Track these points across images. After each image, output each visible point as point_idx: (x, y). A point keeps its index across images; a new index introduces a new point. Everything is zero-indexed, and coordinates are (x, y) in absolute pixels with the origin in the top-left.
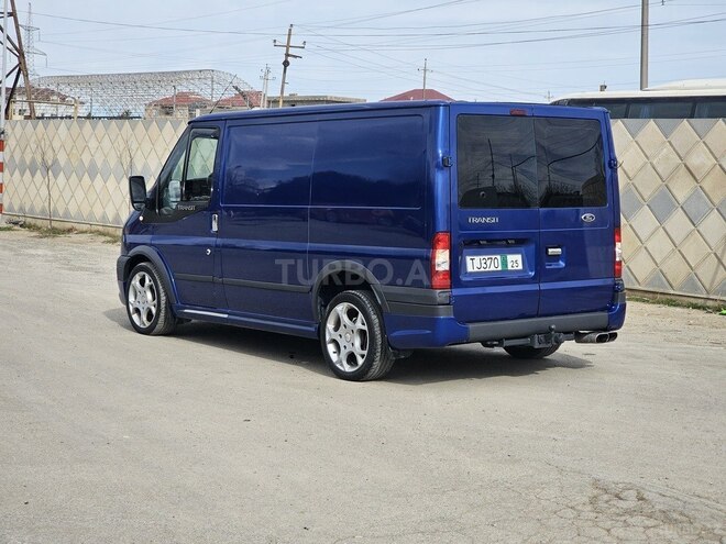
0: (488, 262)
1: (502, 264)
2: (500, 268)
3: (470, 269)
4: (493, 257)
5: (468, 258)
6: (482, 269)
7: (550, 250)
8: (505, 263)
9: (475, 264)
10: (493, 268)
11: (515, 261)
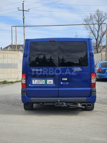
0: (40, 82)
1: (45, 82)
2: (44, 83)
3: (33, 83)
4: (42, 80)
5: (33, 80)
6: (37, 83)
7: (63, 79)
8: (46, 82)
9: (35, 82)
10: (41, 83)
11: (50, 82)
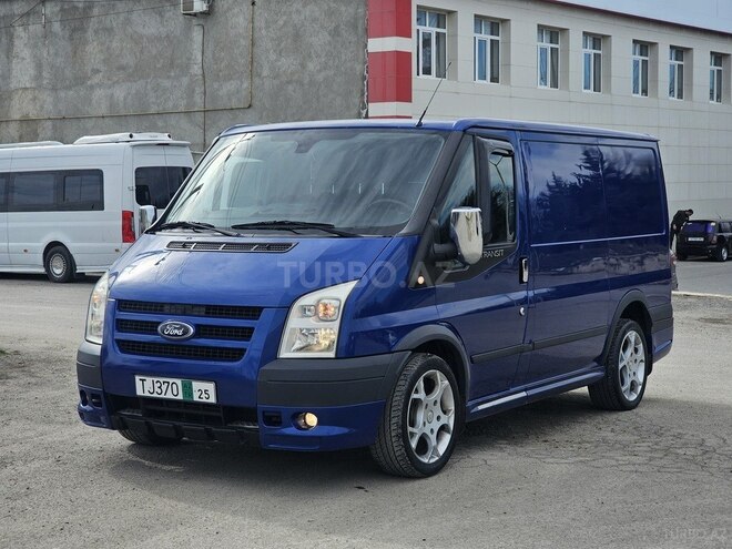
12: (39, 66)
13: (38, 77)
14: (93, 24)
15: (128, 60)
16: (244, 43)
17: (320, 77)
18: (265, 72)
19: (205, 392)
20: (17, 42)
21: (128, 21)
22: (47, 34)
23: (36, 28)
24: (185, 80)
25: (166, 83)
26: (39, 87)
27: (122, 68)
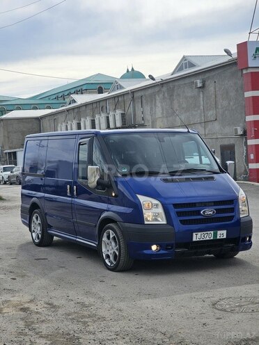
12: (163, 110)
13: (163, 113)
14: (175, 94)
15: (184, 105)
16: (214, 96)
17: (234, 108)
18: (220, 107)
19: (222, 234)
20: (157, 102)
21: (184, 92)
22: (164, 98)
23: (161, 95)
24: (199, 111)
25: (195, 113)
26: (163, 117)
27: (183, 108)
